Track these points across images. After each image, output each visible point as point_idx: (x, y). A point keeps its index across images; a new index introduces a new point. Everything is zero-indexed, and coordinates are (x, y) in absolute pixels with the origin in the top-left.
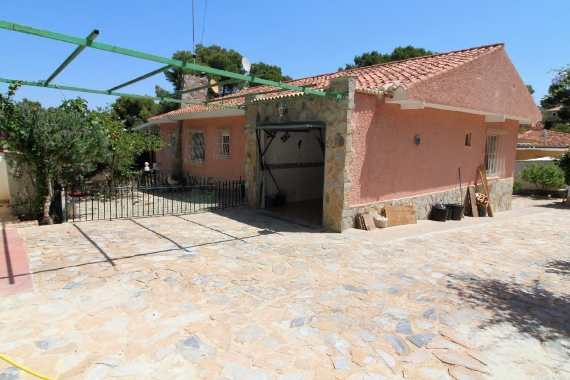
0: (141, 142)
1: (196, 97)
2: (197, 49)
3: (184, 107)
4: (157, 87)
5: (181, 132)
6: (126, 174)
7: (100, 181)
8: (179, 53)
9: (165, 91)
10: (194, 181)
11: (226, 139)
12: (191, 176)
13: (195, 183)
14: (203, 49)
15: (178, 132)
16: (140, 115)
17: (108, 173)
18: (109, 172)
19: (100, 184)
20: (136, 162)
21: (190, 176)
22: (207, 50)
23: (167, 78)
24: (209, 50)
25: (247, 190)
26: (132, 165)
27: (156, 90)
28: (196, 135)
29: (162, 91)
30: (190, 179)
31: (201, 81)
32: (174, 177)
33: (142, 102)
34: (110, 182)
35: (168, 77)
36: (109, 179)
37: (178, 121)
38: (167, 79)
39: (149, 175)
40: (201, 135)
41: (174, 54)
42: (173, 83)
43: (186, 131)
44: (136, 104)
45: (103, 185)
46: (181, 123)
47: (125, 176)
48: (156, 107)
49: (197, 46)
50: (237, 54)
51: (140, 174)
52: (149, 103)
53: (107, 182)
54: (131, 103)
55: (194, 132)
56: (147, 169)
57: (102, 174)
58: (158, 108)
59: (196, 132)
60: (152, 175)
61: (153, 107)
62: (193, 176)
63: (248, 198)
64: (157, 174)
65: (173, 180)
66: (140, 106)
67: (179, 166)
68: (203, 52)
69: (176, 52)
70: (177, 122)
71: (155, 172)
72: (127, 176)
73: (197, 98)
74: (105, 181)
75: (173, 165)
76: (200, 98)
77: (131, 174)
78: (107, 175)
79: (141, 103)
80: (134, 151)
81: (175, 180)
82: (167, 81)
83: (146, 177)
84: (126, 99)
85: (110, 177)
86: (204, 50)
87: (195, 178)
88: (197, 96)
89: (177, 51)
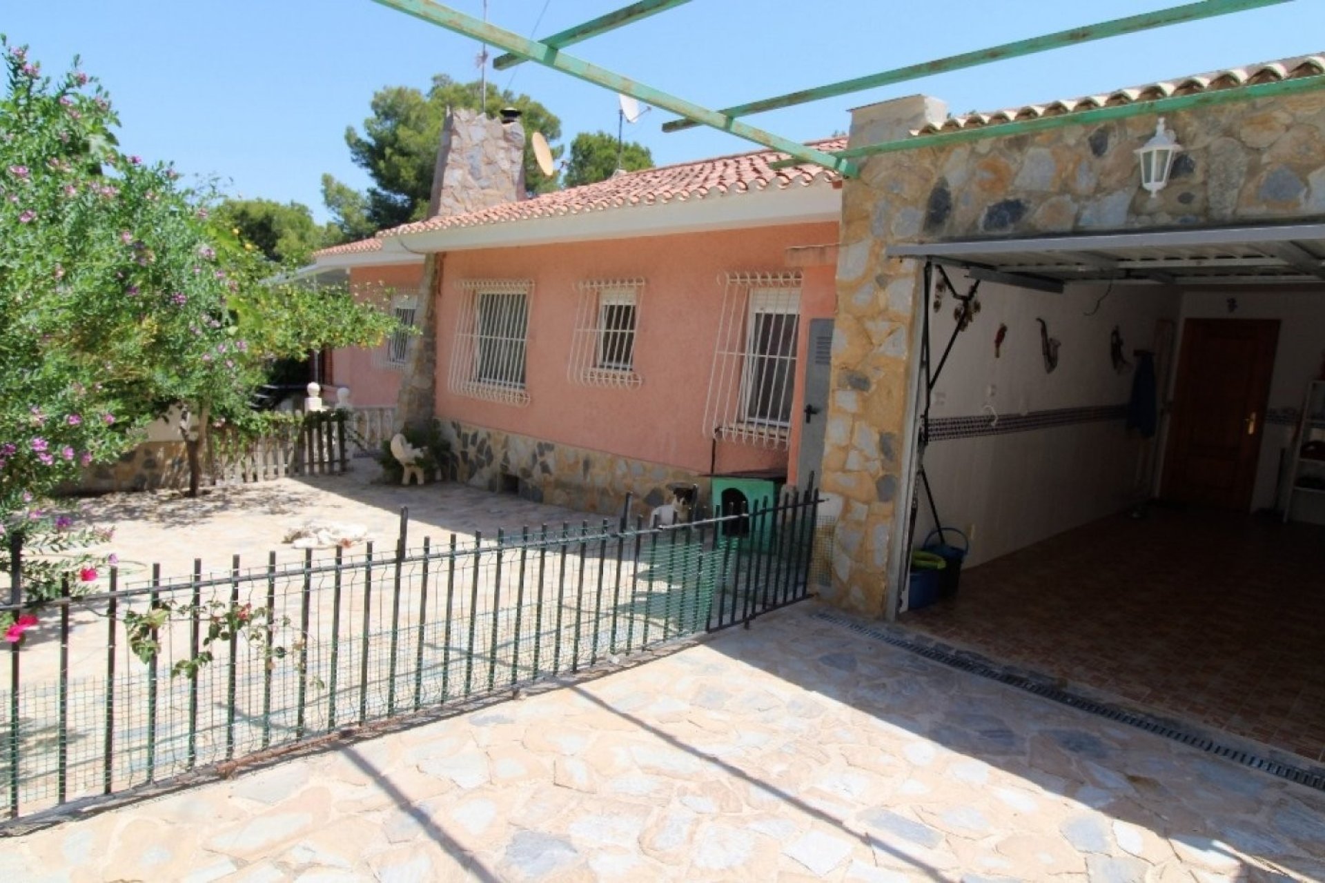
0: (313, 316)
1: (485, 184)
2: (434, 89)
3: (449, 210)
4: (327, 180)
5: (436, 290)
6: (251, 420)
7: (157, 444)
8: (389, 92)
9: (349, 191)
10: (480, 451)
11: (622, 316)
12: (471, 433)
13: (483, 458)
14: (451, 88)
15: (425, 291)
16: (276, 249)
17: (189, 415)
18: (193, 413)
19: (160, 454)
20: (272, 379)
21: (466, 436)
22: (463, 90)
23: (355, 157)
24: (468, 92)
25: (830, 532)
26: (261, 389)
27: (323, 187)
28: (490, 304)
29: (341, 191)
30: (465, 445)
31: (505, 132)
32: (413, 438)
33: (283, 219)
34: (193, 446)
35: (357, 154)
36: (193, 436)
37: (428, 255)
38: (354, 161)
39: (324, 424)
40: (519, 302)
41: (376, 95)
42: (370, 171)
43: (454, 287)
44: (265, 221)
45: (168, 455)
46: (439, 260)
47: (244, 428)
48: (317, 234)
49: (435, 79)
50: (539, 106)
51: (297, 422)
52: (300, 222)
53: (183, 445)
54: (252, 220)
55: (485, 292)
56: (315, 404)
57: (167, 420)
58: (324, 238)
59: (491, 292)
60: (335, 424)
61: (311, 233)
62: (475, 436)
63: (828, 566)
64: (352, 424)
65: (410, 445)
66: (275, 228)
67: (427, 399)
68: (453, 96)
69: (380, 90)
70: (421, 258)
71: (342, 416)
72: (253, 427)
73: (489, 187)
74: (178, 443)
75: (405, 398)
76: (498, 189)
77: (267, 420)
78: (184, 424)
79: (279, 222)
80: (289, 346)
81: (414, 447)
82: (355, 166)
83: (315, 431)
84: (239, 207)
85: (194, 429)
86: (456, 90)
87: (483, 442)
88: (488, 178)
89: (385, 88)
